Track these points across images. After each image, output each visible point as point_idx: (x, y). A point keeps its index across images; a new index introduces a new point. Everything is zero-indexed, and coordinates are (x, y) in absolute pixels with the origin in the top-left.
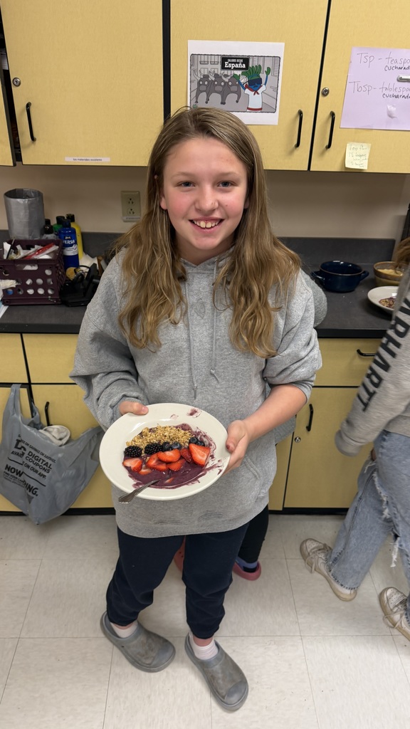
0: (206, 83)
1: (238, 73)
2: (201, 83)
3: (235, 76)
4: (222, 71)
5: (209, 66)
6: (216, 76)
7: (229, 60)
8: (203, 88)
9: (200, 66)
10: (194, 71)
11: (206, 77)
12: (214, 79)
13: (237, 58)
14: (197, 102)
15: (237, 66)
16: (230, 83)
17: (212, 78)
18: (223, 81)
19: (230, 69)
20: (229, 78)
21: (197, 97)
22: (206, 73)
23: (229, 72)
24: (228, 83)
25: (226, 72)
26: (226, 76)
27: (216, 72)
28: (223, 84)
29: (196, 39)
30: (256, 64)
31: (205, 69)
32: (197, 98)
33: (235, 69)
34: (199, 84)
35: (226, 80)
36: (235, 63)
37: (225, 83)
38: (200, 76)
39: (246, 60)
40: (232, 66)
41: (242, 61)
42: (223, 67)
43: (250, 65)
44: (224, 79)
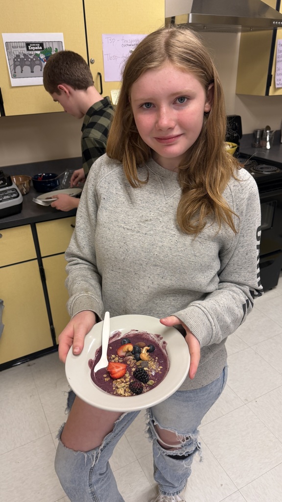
0: (19, 60)
1: (38, 52)
2: (16, 60)
3: (36, 54)
4: (28, 52)
5: (19, 49)
6: (24, 55)
7: (31, 45)
8: (17, 63)
9: (13, 50)
10: (9, 53)
11: (18, 56)
12: (23, 57)
13: (35, 44)
14: (15, 72)
15: (36, 48)
16: (34, 59)
17: (22, 56)
18: (30, 58)
19: (32, 50)
20: (33, 56)
21: (15, 69)
22: (18, 54)
23: (32, 52)
24: (33, 59)
25: (30, 52)
26: (31, 55)
27: (24, 53)
28: (30, 60)
29: (7, 32)
30: (48, 46)
31: (17, 51)
32: (15, 70)
33: (35, 50)
34: (14, 60)
35: (32, 57)
36: (35, 46)
37: (31, 59)
38: (14, 56)
39: (41, 44)
40: (34, 48)
41: (39, 45)
42: (28, 49)
43: (45, 47)
44: (30, 56)
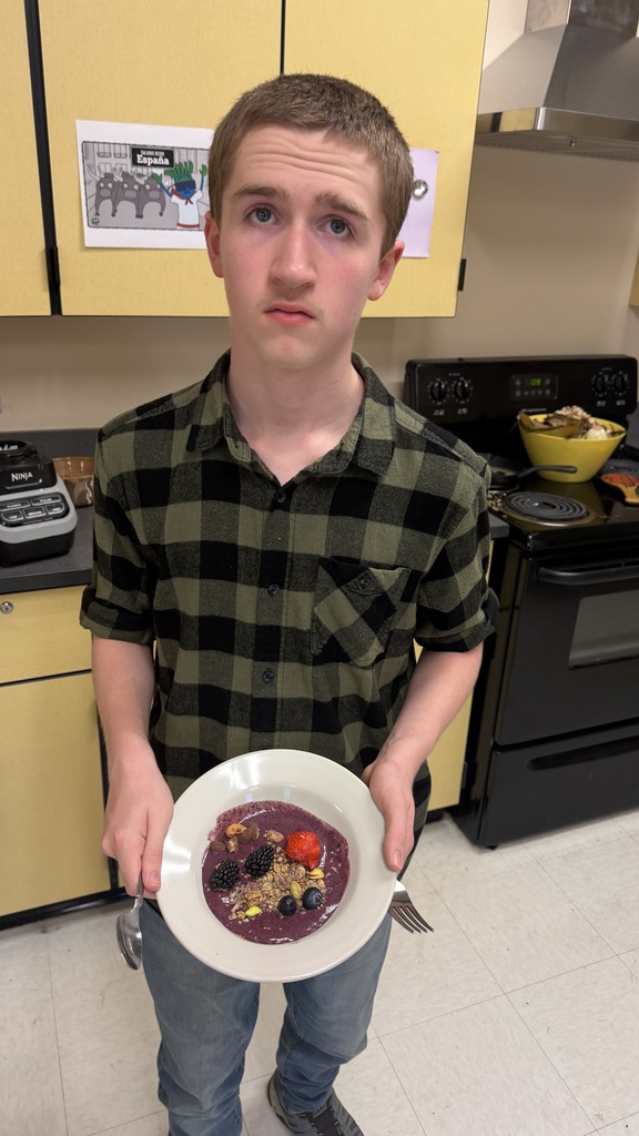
0: (110, 185)
1: (159, 171)
2: (102, 185)
3: (154, 176)
4: (134, 169)
5: (113, 161)
6: (125, 175)
7: (144, 153)
8: (105, 193)
9: (98, 160)
10: (89, 168)
11: (109, 177)
12: (121, 180)
13: (154, 150)
14: (97, 214)
15: (156, 161)
16: (148, 187)
17: (118, 178)
18: (137, 183)
19: (146, 165)
20: (146, 178)
21: (97, 206)
22: (109, 171)
23: (144, 171)
24: (144, 186)
25: (139, 170)
26: (140, 176)
27: (124, 170)
28: (136, 187)
29: (89, 119)
30: (184, 159)
31: (107, 165)
32: (97, 208)
33: (153, 165)
34: (98, 185)
35: (142, 181)
36: (152, 157)
37: (140, 186)
38: (99, 176)
39: (169, 154)
40: (149, 161)
41: (163, 154)
42: (135, 162)
43: (176, 161)
44: (137, 179)
